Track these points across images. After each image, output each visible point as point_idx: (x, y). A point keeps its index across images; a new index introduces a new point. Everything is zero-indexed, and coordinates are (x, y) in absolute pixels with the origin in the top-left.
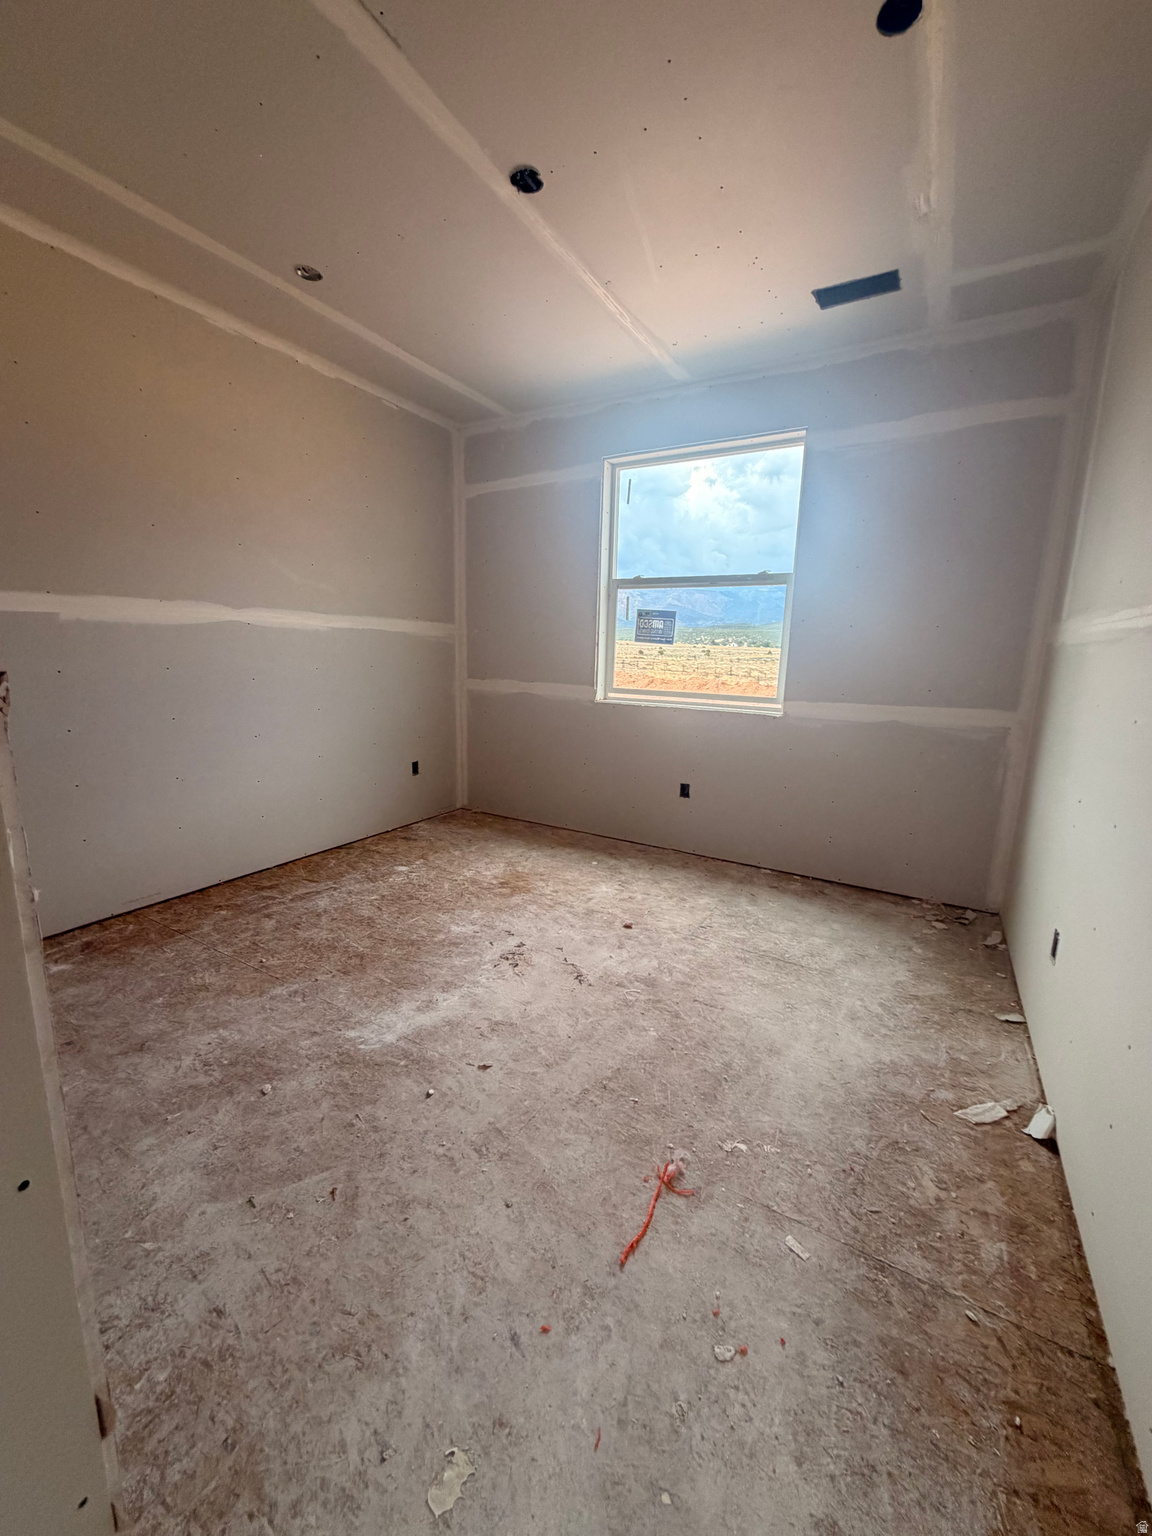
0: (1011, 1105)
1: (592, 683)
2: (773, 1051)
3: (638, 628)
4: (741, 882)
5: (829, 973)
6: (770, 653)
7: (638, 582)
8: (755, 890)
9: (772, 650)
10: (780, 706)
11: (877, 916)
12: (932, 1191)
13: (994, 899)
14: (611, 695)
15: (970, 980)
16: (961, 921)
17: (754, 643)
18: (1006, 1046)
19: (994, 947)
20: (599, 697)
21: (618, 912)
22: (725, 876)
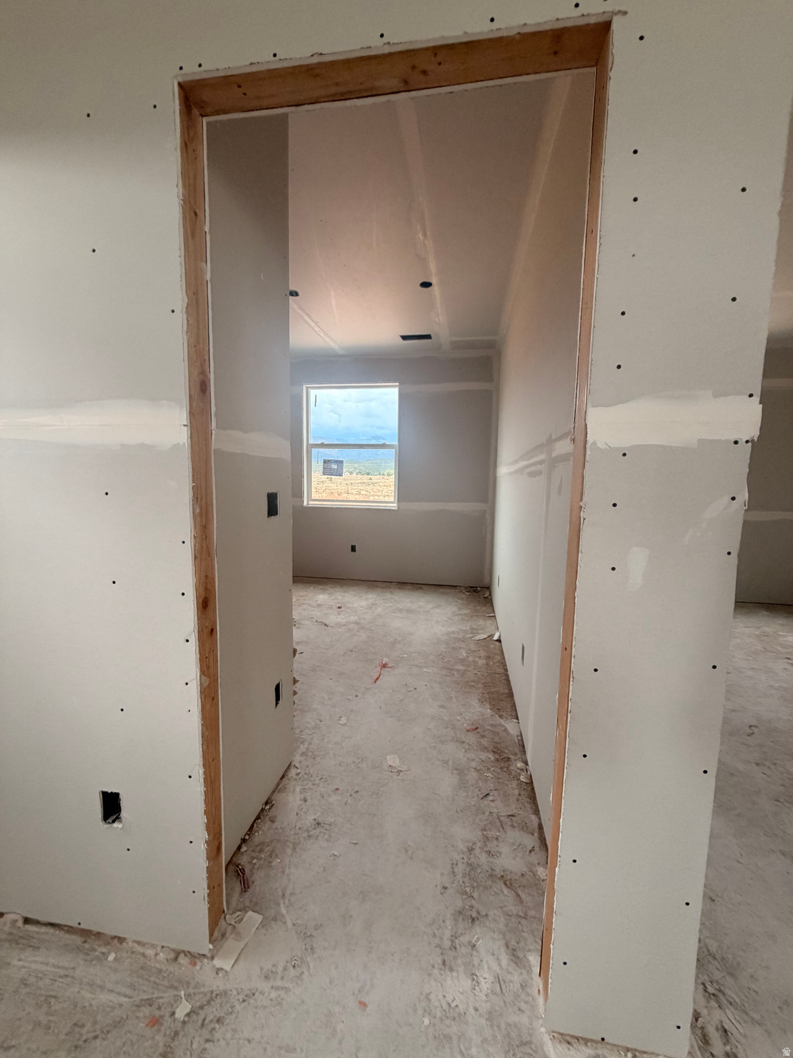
0: (489, 634)
1: (301, 497)
2: (411, 634)
3: (324, 468)
4: (384, 588)
5: (428, 611)
6: (371, 479)
7: (322, 445)
8: (392, 590)
9: (372, 477)
10: (395, 505)
11: (443, 593)
12: (465, 655)
13: (486, 581)
14: (310, 503)
15: (478, 608)
16: (475, 591)
17: (360, 473)
18: (489, 622)
19: (487, 598)
20: (305, 503)
21: (333, 604)
22: (377, 586)
